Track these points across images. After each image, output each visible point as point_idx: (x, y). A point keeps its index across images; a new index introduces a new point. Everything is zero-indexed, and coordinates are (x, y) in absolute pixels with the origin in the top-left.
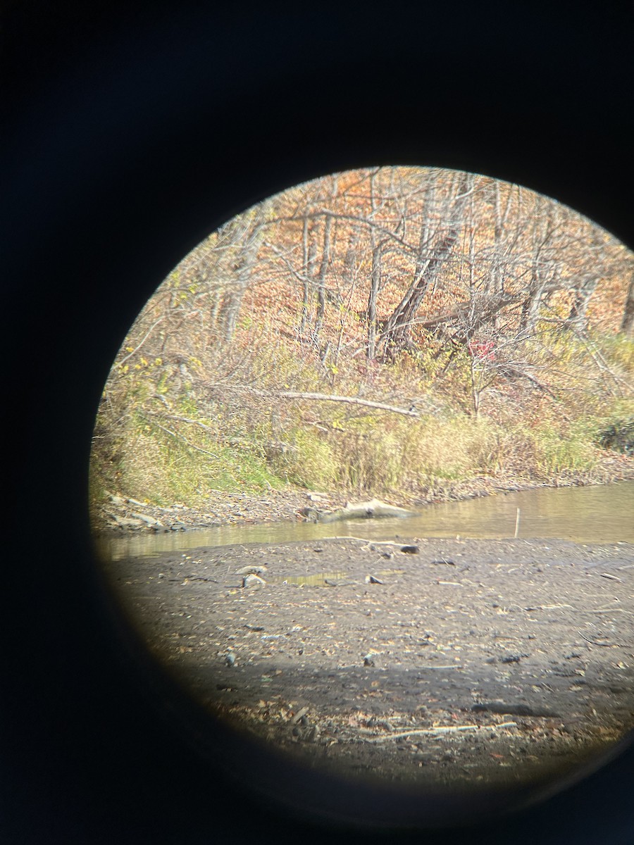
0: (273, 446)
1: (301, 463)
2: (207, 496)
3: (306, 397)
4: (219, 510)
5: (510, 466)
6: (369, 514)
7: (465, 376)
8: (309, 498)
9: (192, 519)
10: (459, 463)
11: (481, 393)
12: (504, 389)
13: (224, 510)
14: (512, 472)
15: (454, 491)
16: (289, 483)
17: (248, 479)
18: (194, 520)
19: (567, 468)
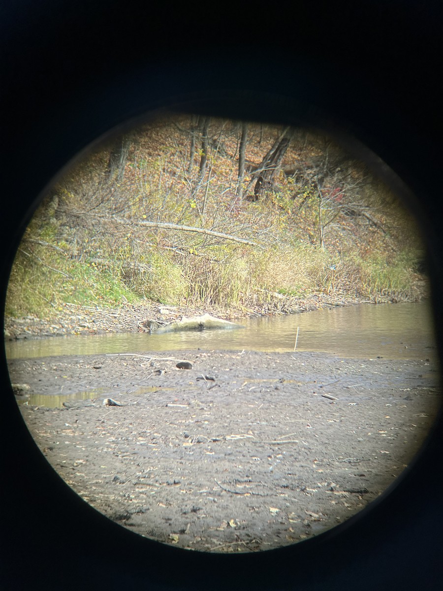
0: (132, 267)
1: (156, 282)
2: (60, 309)
3: (162, 226)
4: (67, 322)
5: (341, 286)
6: (200, 327)
7: (314, 213)
8: (159, 311)
9: (39, 329)
10: (300, 283)
11: (325, 228)
12: (346, 225)
13: (72, 321)
14: (342, 291)
15: (286, 306)
16: (146, 299)
17: (106, 295)
18: (41, 330)
19: (386, 289)
